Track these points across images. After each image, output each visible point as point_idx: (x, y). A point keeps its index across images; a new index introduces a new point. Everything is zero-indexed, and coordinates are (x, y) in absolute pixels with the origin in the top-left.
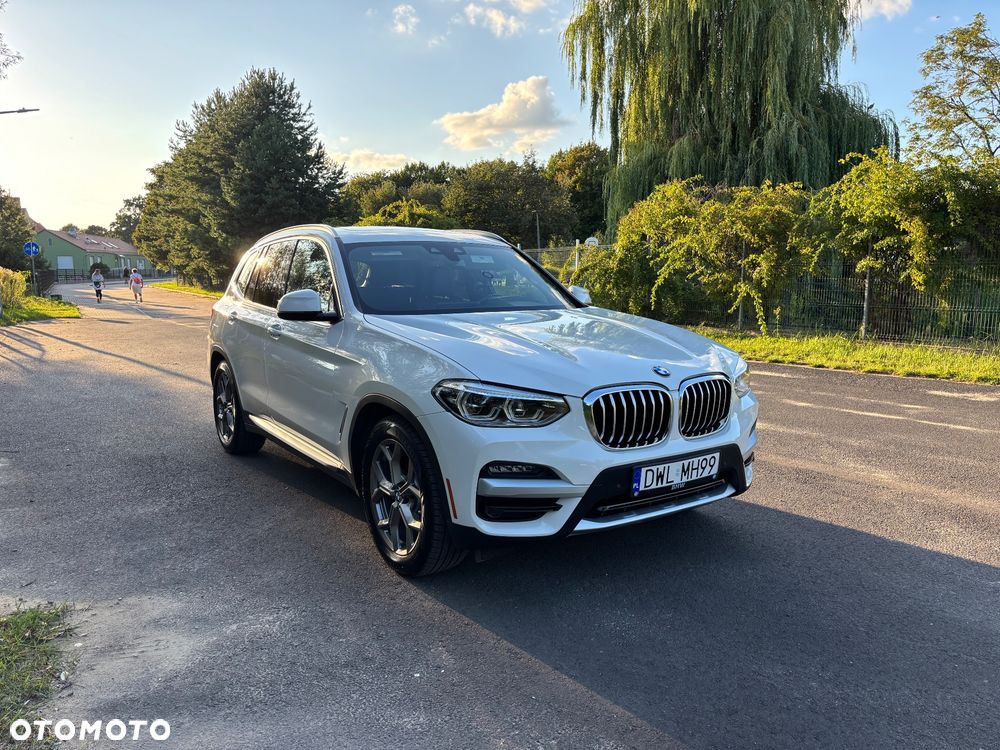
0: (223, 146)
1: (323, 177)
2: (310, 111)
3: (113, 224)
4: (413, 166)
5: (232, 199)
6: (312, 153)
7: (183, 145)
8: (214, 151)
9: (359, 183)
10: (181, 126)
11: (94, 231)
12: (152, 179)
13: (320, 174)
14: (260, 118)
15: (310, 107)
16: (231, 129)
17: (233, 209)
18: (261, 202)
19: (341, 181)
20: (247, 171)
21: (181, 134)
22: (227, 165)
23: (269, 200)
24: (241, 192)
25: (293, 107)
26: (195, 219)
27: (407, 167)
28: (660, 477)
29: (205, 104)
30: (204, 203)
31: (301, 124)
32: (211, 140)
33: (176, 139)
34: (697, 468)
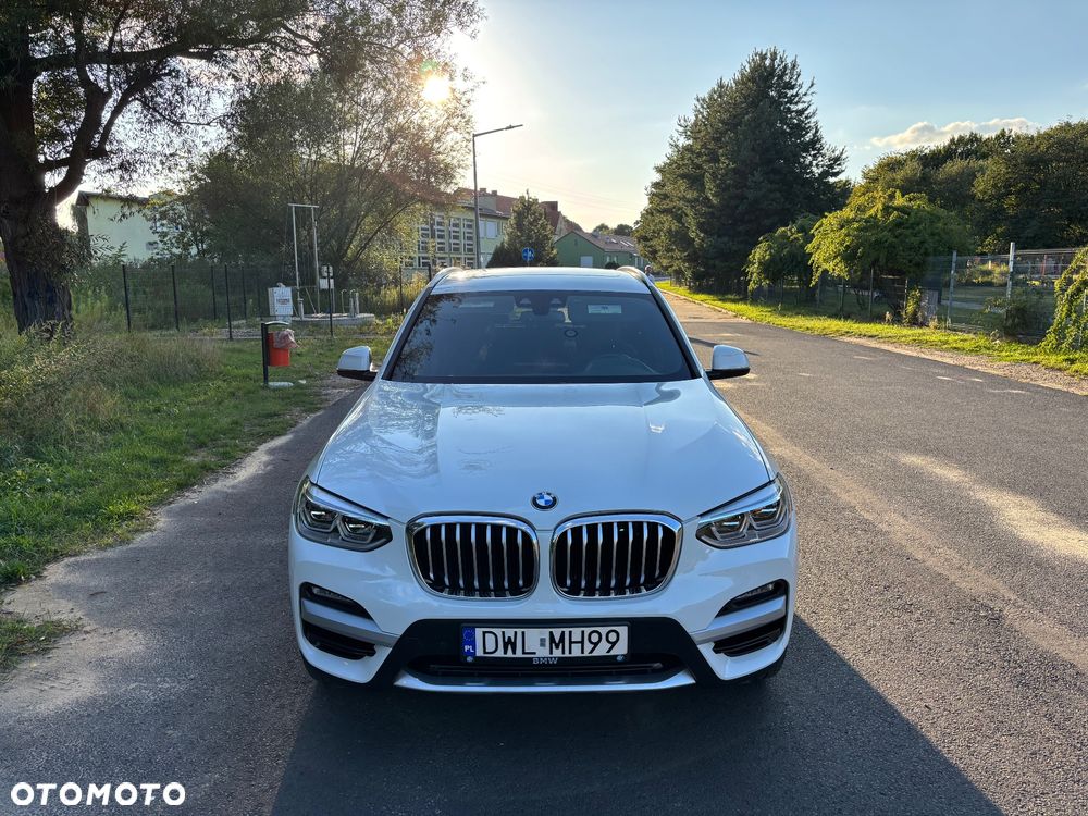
0: (713, 139)
1: (817, 165)
2: (812, 90)
3: (637, 223)
4: (961, 139)
5: (713, 196)
6: (808, 137)
7: (683, 142)
8: (704, 146)
9: (888, 165)
10: (682, 121)
11: (622, 231)
12: (657, 177)
13: (814, 163)
14: (754, 104)
15: (812, 85)
16: (722, 121)
17: (712, 206)
18: (743, 198)
19: (837, 169)
20: (732, 166)
21: (681, 129)
22: (715, 159)
23: (751, 194)
24: (722, 189)
25: (792, 88)
26: (679, 219)
27: (952, 141)
28: (510, 643)
29: (707, 96)
30: (688, 201)
31: (800, 106)
32: (702, 134)
33: (676, 135)
34: (582, 642)
